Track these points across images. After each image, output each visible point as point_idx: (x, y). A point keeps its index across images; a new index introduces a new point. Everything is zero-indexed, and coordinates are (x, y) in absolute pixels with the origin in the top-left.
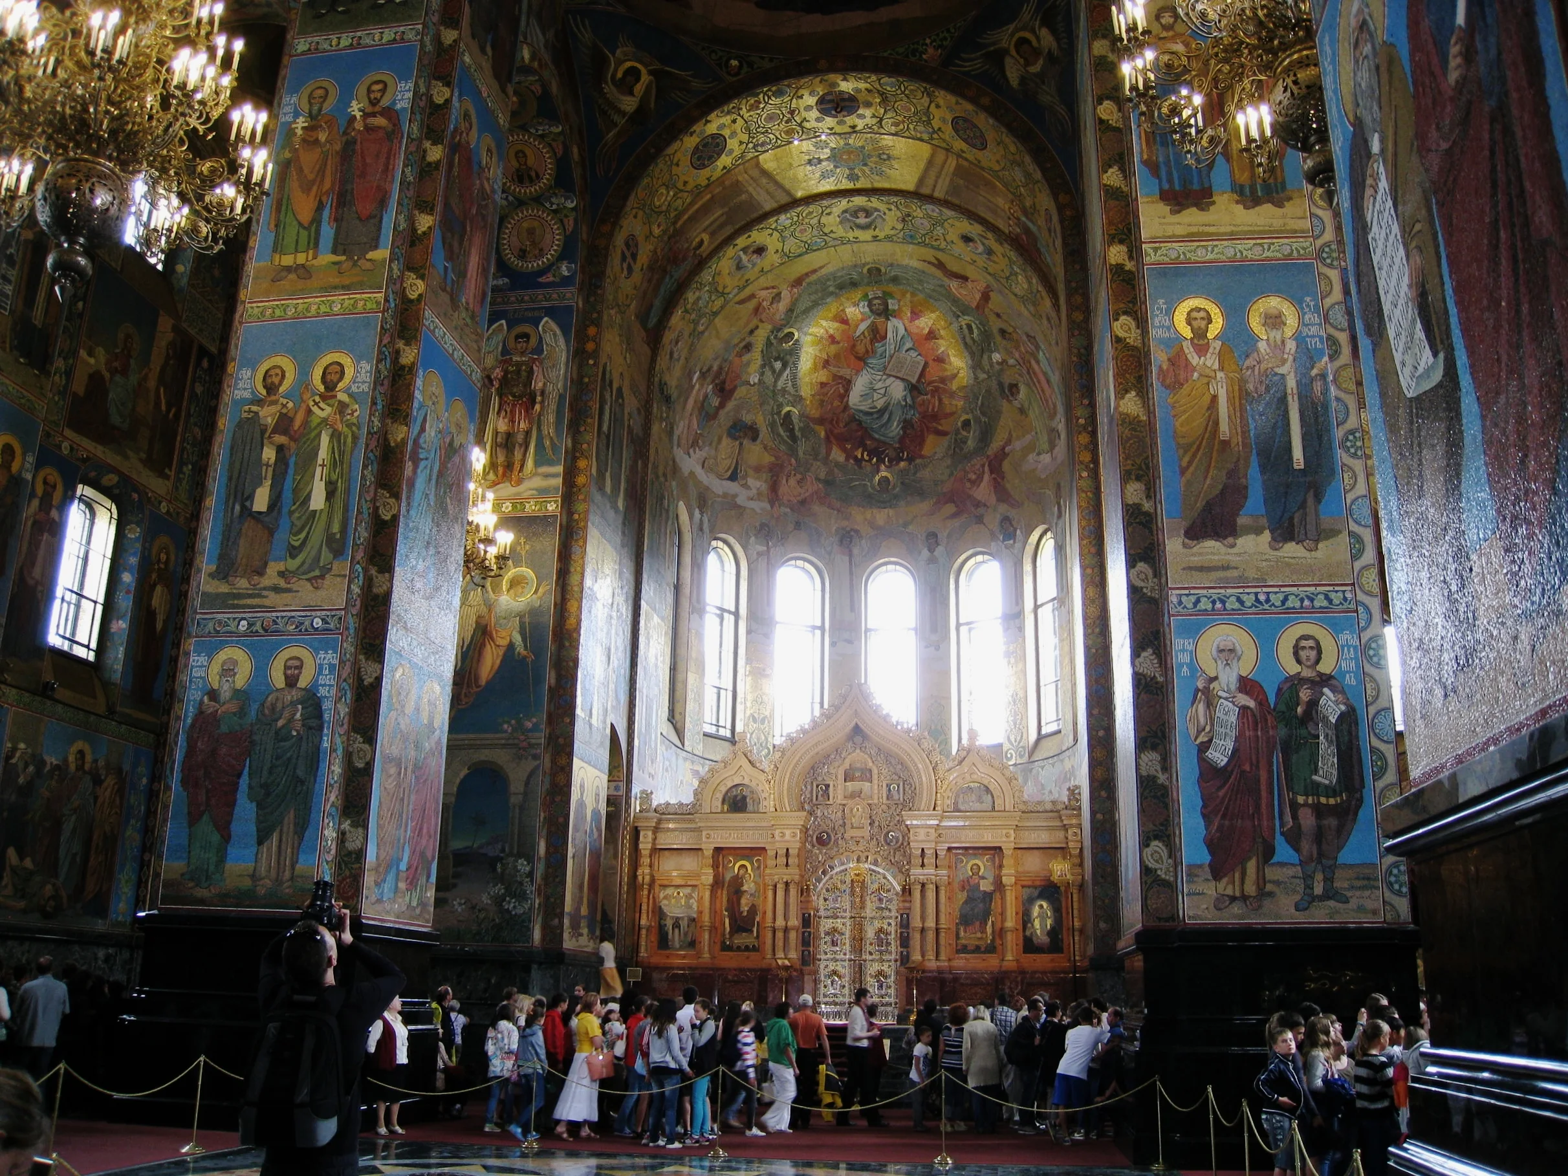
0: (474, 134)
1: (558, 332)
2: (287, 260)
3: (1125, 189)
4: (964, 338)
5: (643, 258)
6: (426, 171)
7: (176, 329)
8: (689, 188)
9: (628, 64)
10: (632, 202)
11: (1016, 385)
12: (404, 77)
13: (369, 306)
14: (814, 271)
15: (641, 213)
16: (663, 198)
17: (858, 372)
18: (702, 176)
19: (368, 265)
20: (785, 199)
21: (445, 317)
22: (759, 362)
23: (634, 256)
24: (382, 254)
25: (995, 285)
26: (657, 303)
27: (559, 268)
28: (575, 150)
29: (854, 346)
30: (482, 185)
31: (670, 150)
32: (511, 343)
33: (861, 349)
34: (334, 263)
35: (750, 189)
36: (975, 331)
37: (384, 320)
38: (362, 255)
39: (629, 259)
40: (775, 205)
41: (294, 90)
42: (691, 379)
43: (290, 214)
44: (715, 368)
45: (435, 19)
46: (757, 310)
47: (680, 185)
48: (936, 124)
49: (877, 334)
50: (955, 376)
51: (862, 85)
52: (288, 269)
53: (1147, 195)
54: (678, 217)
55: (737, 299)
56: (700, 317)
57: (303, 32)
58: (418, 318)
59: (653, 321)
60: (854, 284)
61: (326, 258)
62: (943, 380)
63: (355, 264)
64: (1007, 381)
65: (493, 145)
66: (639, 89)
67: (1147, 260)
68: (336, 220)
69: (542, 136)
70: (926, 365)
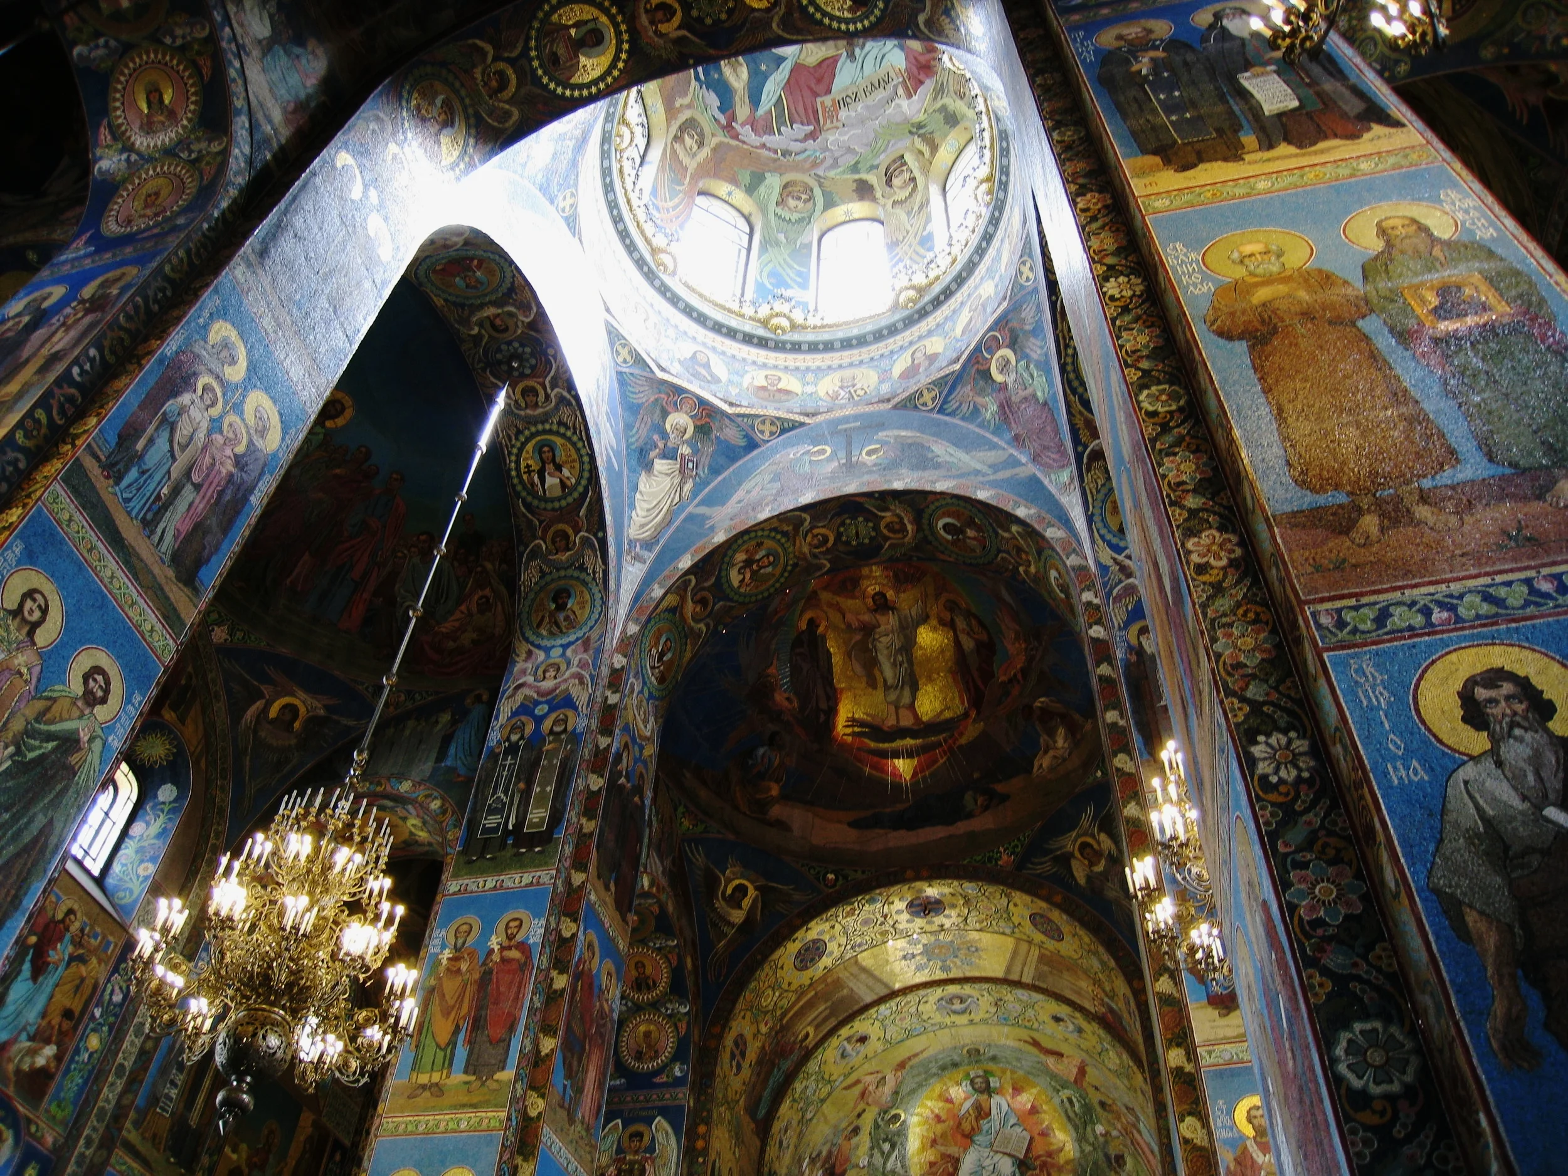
0: (596, 961)
1: (670, 1131)
2: (424, 1079)
3: (1176, 995)
4: (1066, 1112)
5: (752, 1054)
6: (552, 997)
7: (316, 1124)
8: (793, 987)
9: (737, 882)
10: (740, 1004)
11: (1122, 1157)
12: (537, 915)
13: (493, 1123)
14: (916, 1055)
15: (749, 1014)
16: (769, 999)
17: (966, 1149)
18: (805, 978)
19: (495, 1086)
20: (884, 992)
21: (560, 1131)
22: (868, 1144)
23: (743, 1054)
24: (507, 1075)
25: (1088, 1060)
26: (766, 1094)
27: (672, 1069)
28: (689, 961)
29: (960, 1124)
30: (602, 1006)
31: (776, 956)
32: (626, 1143)
33: (966, 1126)
34: (466, 1083)
35: (851, 985)
36: (1077, 1105)
37: (505, 1138)
38: (490, 1076)
39: (738, 1057)
40: (875, 997)
41: (444, 925)
42: (801, 1166)
43: (430, 1036)
44: (824, 1153)
45: (567, 864)
46: (863, 1094)
47: (785, 986)
48: (1016, 920)
49: (981, 1112)
50: (1061, 1150)
51: (946, 890)
52: (424, 1087)
53: (1197, 1000)
54: (783, 1015)
55: (845, 1084)
56: (808, 1105)
57: (456, 876)
58: (536, 1135)
59: (762, 1112)
60: (955, 1065)
61: (458, 1077)
62: (1050, 1154)
63: (483, 1083)
64: (1112, 1153)
65: (613, 970)
66: (746, 903)
67: (1202, 1063)
68: (470, 1042)
69: (659, 949)
70: (1032, 1139)
